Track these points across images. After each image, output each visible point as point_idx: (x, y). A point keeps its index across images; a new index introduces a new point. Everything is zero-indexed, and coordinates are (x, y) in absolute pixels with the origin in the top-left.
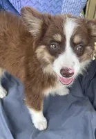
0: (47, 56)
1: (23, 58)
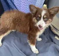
0: (36, 21)
1: (28, 23)
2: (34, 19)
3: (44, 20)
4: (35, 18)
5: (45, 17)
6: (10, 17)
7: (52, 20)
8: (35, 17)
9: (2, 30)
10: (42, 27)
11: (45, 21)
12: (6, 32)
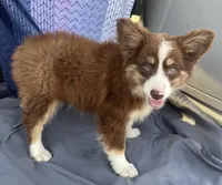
1: (104, 74)
2: (132, 71)
3: (167, 74)
4: (134, 66)
5: (170, 62)
6: (46, 53)
7: (189, 74)
8: (135, 63)
9: (31, 106)
10: (162, 96)
11: (171, 78)
12: (46, 110)
